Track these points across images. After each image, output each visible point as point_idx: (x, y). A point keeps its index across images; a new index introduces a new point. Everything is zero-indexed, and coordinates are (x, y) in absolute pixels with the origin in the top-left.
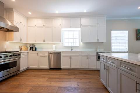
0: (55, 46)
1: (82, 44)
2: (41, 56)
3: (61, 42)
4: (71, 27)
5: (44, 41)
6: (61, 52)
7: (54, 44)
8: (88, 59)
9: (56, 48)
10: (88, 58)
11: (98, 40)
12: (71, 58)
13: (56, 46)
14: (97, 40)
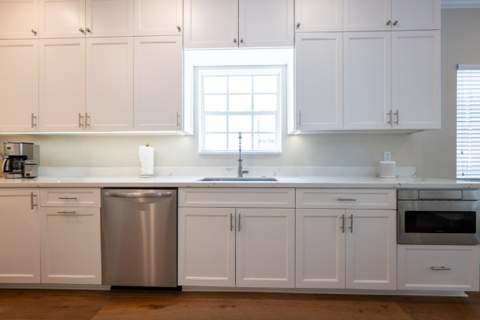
0: (151, 150)
1: (296, 142)
2: (55, 211)
3: (179, 125)
4: (238, 42)
5: (84, 121)
6: (176, 188)
7: (148, 140)
8: (343, 228)
9: (155, 165)
10: (347, 224)
11: (393, 115)
12: (236, 224)
13: (155, 153)
14: (386, 118)
